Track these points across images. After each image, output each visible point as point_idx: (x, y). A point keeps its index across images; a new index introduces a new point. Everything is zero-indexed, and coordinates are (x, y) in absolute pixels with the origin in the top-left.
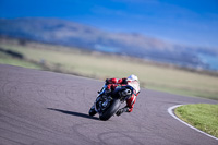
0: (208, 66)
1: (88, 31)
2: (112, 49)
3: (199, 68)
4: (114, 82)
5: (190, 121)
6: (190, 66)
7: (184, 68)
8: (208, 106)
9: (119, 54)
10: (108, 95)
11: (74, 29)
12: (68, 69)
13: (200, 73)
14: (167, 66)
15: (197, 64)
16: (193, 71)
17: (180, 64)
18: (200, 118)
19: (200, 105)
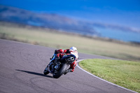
0: (100, 34)
1: (23, 13)
2: (39, 24)
3: (95, 36)
4: (61, 52)
5: (89, 70)
6: (89, 35)
7: (85, 36)
8: (100, 60)
9: (43, 27)
10: (58, 61)
11: (14, 11)
12: (11, 37)
13: (95, 39)
14: (73, 35)
15: (92, 33)
16: (90, 38)
17: (82, 34)
18: (95, 68)
19: (95, 60)
